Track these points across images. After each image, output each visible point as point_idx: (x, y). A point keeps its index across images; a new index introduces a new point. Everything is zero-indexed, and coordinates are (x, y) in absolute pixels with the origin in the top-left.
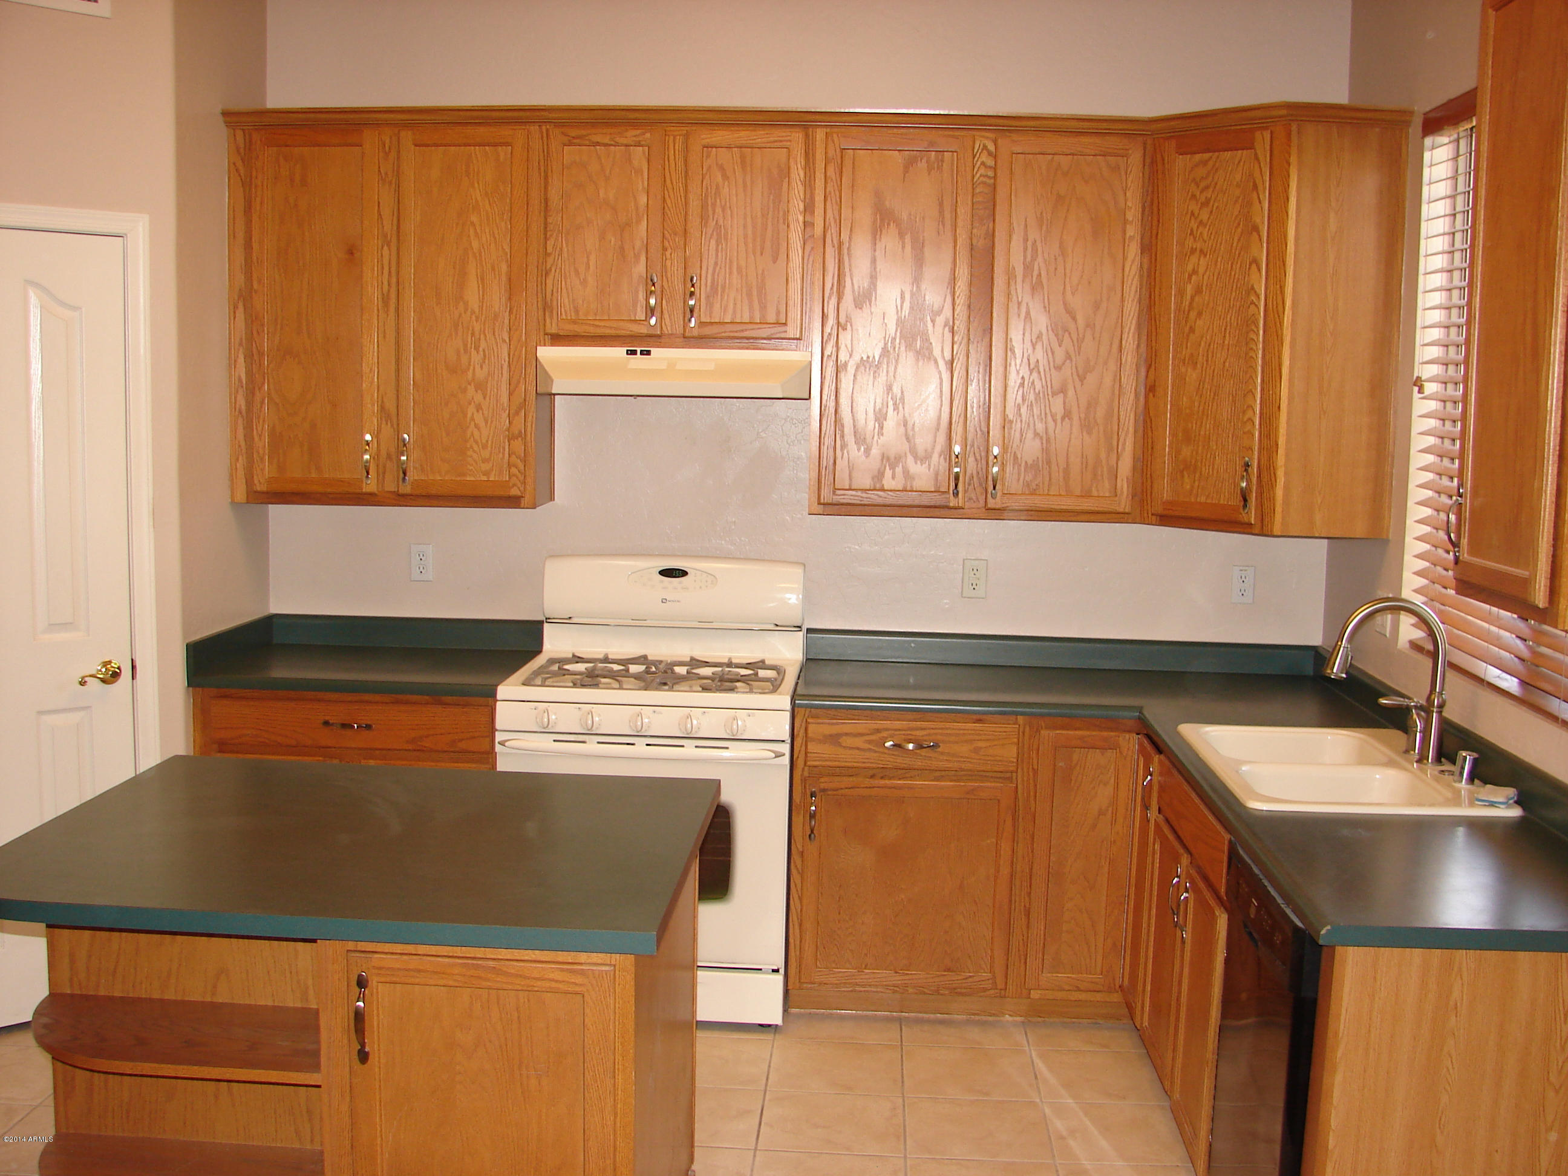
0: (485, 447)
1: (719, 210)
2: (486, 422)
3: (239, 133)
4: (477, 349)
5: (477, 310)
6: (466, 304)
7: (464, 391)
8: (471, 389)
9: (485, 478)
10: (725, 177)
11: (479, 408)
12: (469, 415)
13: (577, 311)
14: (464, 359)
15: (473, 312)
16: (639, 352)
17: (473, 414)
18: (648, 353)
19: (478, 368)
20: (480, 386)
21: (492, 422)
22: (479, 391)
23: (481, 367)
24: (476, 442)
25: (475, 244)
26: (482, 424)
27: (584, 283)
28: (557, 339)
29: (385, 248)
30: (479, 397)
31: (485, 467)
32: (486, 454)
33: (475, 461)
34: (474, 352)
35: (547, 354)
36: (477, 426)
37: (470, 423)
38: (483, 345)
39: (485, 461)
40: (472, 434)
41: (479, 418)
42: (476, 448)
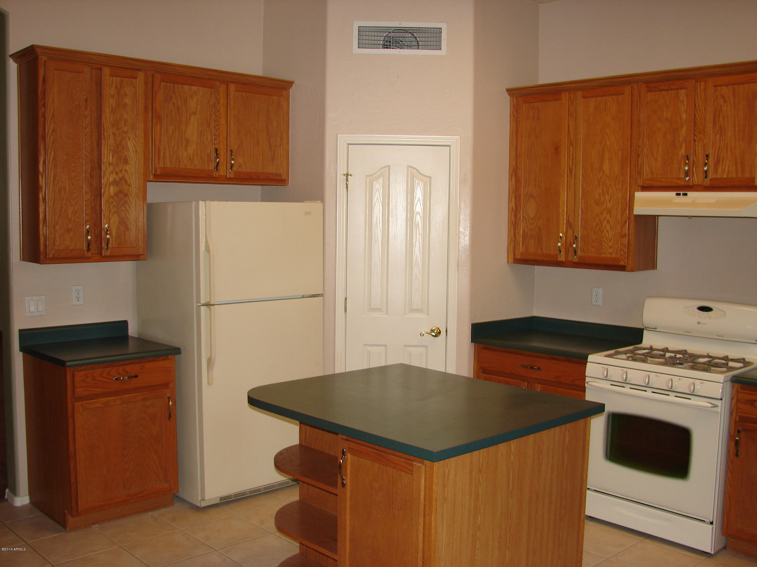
0: (610, 241)
1: (721, 119)
2: (611, 229)
3: (515, 99)
4: (608, 194)
5: (608, 175)
6: (604, 172)
7: (602, 213)
8: (605, 213)
9: (610, 256)
10: (725, 101)
11: (608, 222)
12: (604, 225)
13: (652, 174)
14: (602, 198)
15: (607, 175)
16: (681, 194)
17: (605, 225)
18: (686, 194)
19: (608, 203)
20: (609, 211)
21: (614, 228)
22: (608, 214)
23: (610, 202)
24: (606, 238)
25: (608, 143)
26: (609, 230)
27: (656, 160)
28: (645, 188)
29: (571, 147)
30: (608, 217)
31: (610, 250)
32: (611, 244)
33: (606, 248)
34: (606, 195)
35: (639, 195)
36: (608, 231)
37: (604, 229)
38: (610, 191)
39: (610, 247)
40: (605, 235)
41: (608, 227)
42: (606, 241)
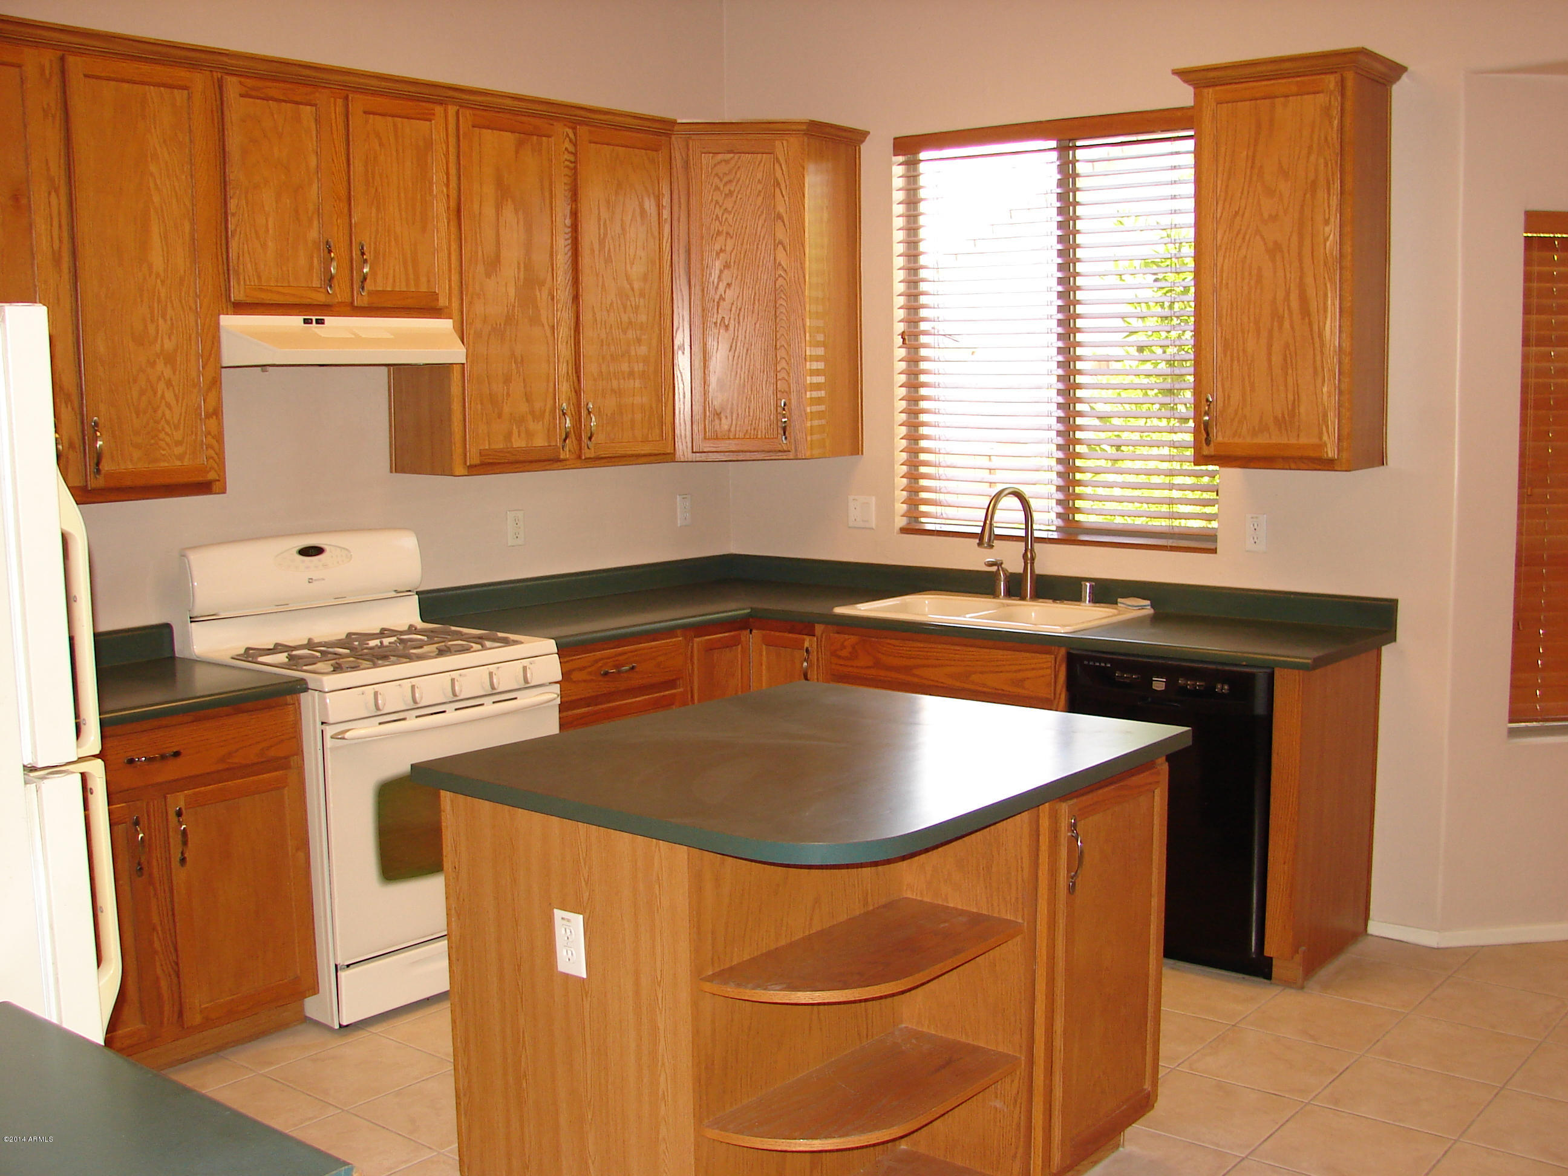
0: (177, 428)
1: (377, 178)
2: (177, 401)
4: (164, 316)
5: (162, 274)
6: (150, 267)
7: (153, 364)
8: (160, 363)
9: (179, 463)
10: (381, 145)
11: (169, 384)
12: (160, 393)
13: (259, 277)
14: (152, 329)
15: (158, 275)
16: (314, 321)
17: (163, 392)
18: (320, 322)
19: (166, 340)
20: (170, 359)
21: (183, 399)
22: (168, 366)
23: (170, 338)
24: (168, 423)
25: (156, 199)
26: (173, 403)
27: (264, 246)
28: (241, 308)
29: (53, 193)
30: (168, 372)
31: (178, 450)
32: (178, 435)
33: (167, 444)
34: (161, 321)
35: (230, 322)
36: (169, 406)
37: (161, 402)
38: (170, 311)
39: (179, 443)
40: (164, 415)
41: (169, 396)
42: (168, 430)
